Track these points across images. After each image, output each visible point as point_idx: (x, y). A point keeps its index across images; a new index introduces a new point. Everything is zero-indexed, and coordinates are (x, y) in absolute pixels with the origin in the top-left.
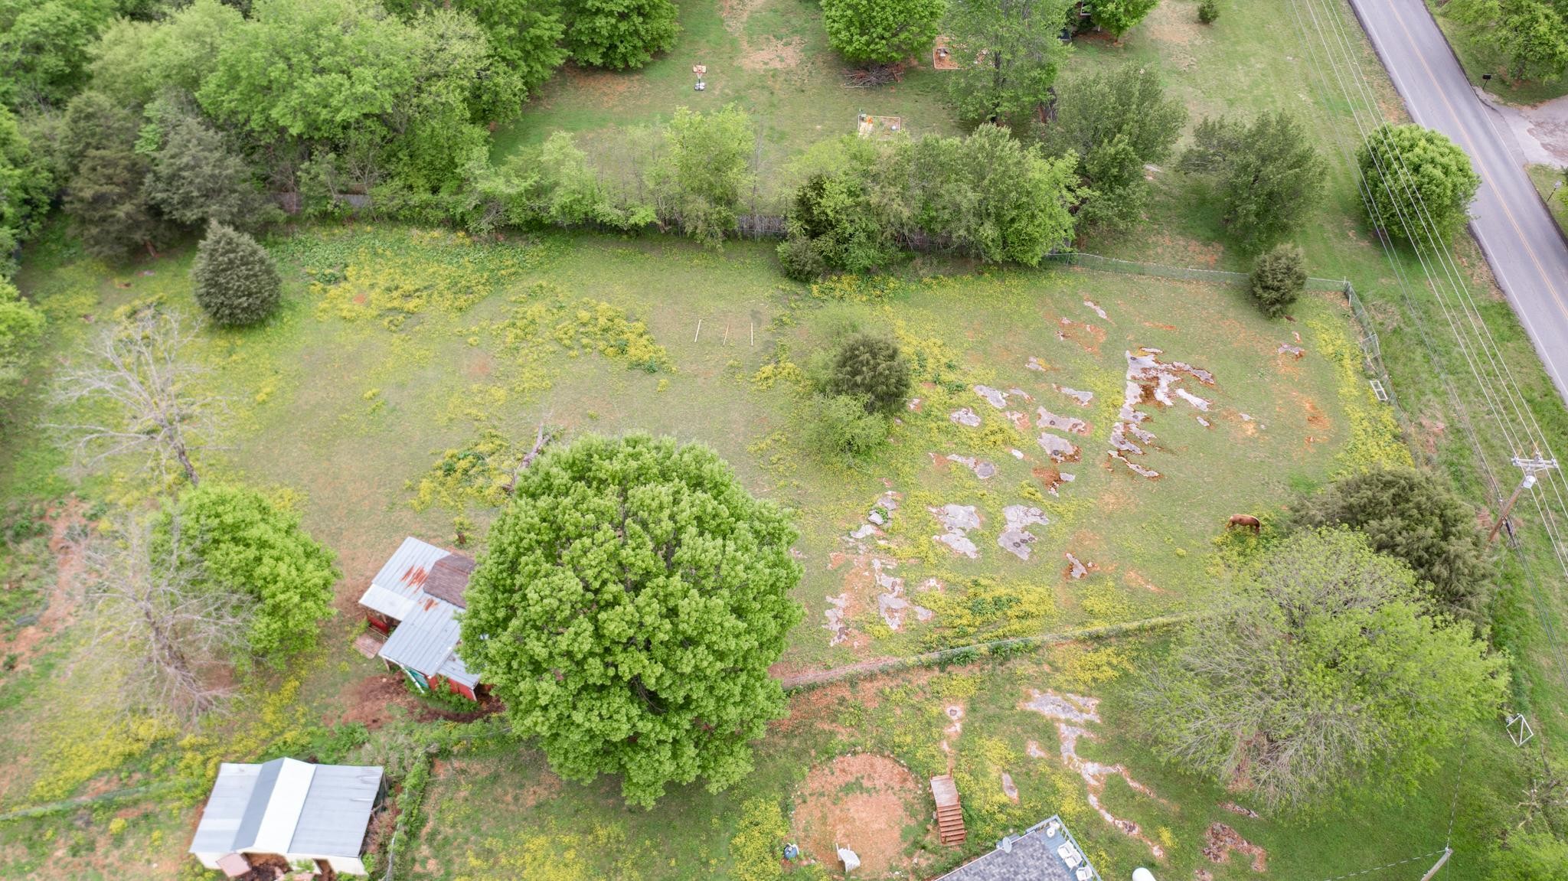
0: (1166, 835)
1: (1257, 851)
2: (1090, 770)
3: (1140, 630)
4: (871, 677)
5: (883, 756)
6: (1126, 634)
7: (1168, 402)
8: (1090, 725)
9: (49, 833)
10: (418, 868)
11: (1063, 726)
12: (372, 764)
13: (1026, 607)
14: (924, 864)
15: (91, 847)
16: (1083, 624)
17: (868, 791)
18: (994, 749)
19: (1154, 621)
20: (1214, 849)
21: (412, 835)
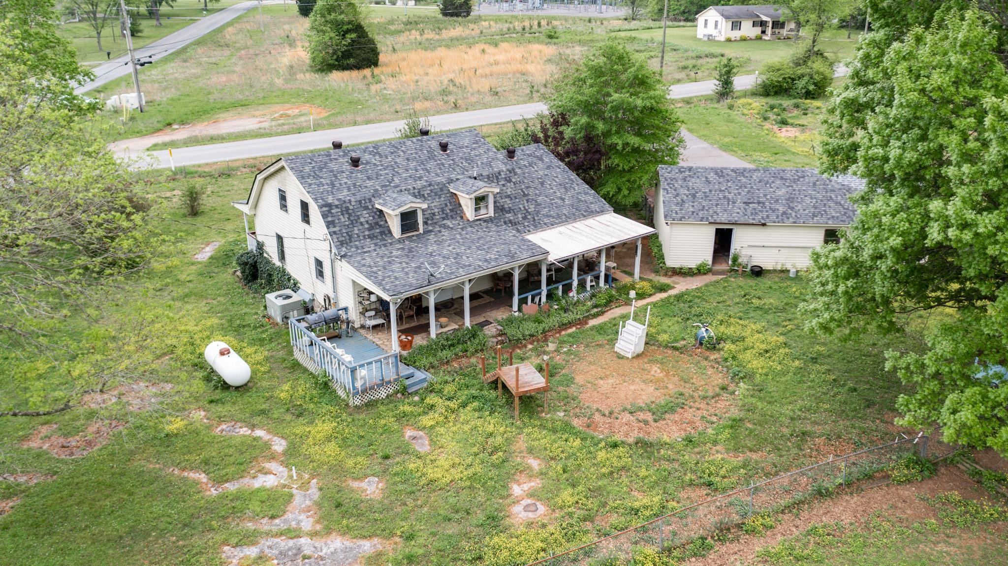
2: (271, 480)
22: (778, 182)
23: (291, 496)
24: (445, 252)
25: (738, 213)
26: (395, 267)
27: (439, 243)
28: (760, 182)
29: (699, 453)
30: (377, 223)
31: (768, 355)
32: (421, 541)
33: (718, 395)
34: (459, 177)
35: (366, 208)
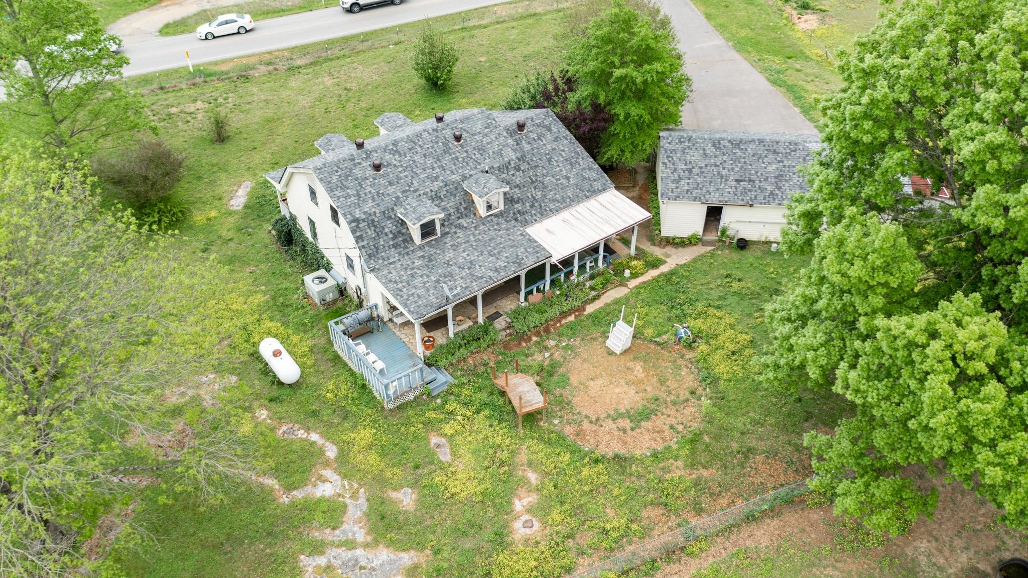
2: (328, 488)
22: (771, 156)
23: (346, 506)
24: (461, 260)
25: (729, 192)
26: (418, 281)
27: (455, 247)
28: (753, 156)
29: (663, 469)
30: (399, 232)
31: (734, 358)
32: (446, 555)
33: (687, 400)
34: (472, 172)
35: (390, 218)
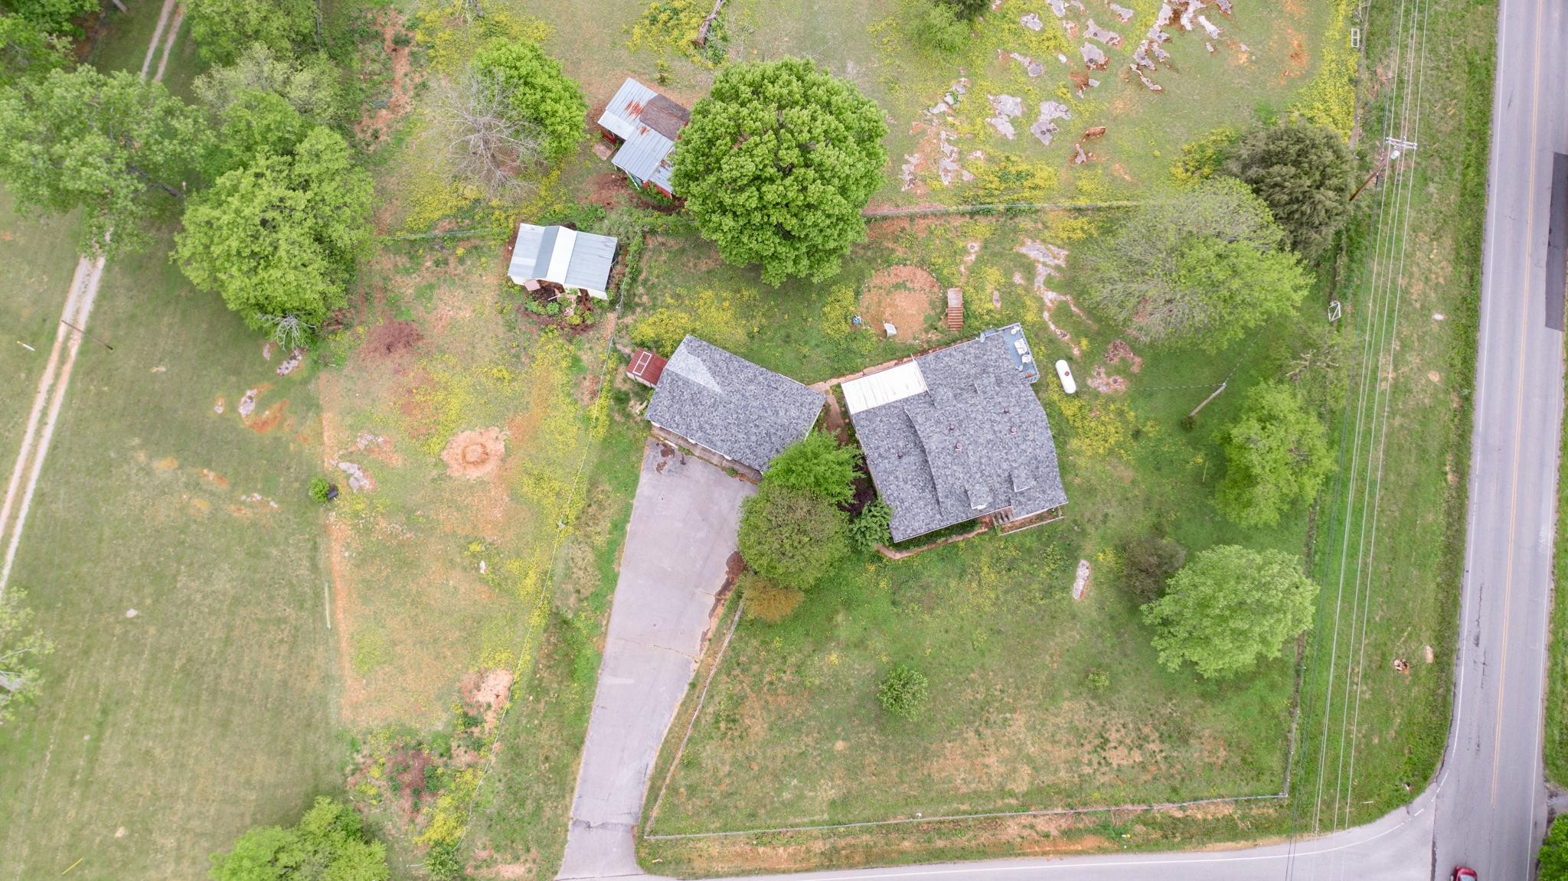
0: (1084, 342)
1: (1138, 360)
2: (1050, 296)
3: (1110, 208)
4: (925, 216)
5: (922, 269)
6: (1099, 209)
7: (1189, 27)
8: (1058, 268)
9: (421, 251)
10: (637, 299)
11: (1040, 266)
12: (609, 235)
13: (1037, 181)
14: (934, 338)
15: (446, 263)
16: (1072, 198)
17: (909, 290)
18: (993, 275)
19: (1120, 203)
20: (1111, 355)
21: (634, 280)
32: (1008, 247)
